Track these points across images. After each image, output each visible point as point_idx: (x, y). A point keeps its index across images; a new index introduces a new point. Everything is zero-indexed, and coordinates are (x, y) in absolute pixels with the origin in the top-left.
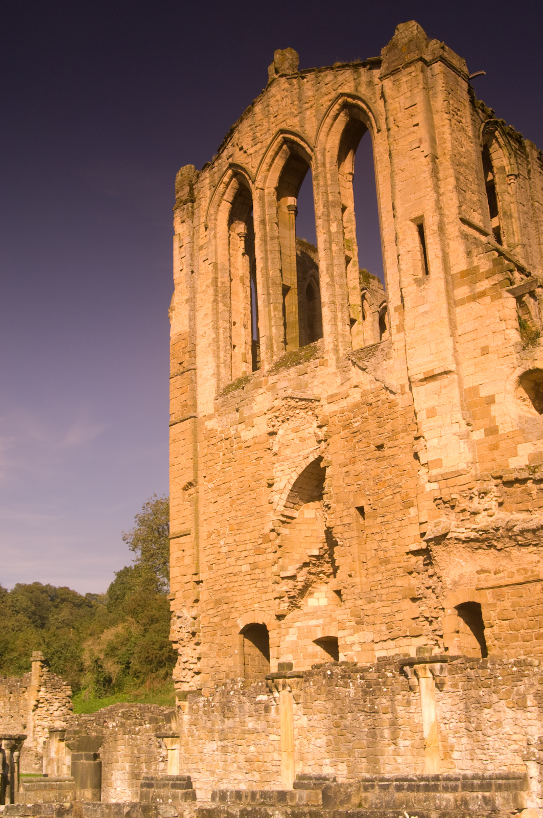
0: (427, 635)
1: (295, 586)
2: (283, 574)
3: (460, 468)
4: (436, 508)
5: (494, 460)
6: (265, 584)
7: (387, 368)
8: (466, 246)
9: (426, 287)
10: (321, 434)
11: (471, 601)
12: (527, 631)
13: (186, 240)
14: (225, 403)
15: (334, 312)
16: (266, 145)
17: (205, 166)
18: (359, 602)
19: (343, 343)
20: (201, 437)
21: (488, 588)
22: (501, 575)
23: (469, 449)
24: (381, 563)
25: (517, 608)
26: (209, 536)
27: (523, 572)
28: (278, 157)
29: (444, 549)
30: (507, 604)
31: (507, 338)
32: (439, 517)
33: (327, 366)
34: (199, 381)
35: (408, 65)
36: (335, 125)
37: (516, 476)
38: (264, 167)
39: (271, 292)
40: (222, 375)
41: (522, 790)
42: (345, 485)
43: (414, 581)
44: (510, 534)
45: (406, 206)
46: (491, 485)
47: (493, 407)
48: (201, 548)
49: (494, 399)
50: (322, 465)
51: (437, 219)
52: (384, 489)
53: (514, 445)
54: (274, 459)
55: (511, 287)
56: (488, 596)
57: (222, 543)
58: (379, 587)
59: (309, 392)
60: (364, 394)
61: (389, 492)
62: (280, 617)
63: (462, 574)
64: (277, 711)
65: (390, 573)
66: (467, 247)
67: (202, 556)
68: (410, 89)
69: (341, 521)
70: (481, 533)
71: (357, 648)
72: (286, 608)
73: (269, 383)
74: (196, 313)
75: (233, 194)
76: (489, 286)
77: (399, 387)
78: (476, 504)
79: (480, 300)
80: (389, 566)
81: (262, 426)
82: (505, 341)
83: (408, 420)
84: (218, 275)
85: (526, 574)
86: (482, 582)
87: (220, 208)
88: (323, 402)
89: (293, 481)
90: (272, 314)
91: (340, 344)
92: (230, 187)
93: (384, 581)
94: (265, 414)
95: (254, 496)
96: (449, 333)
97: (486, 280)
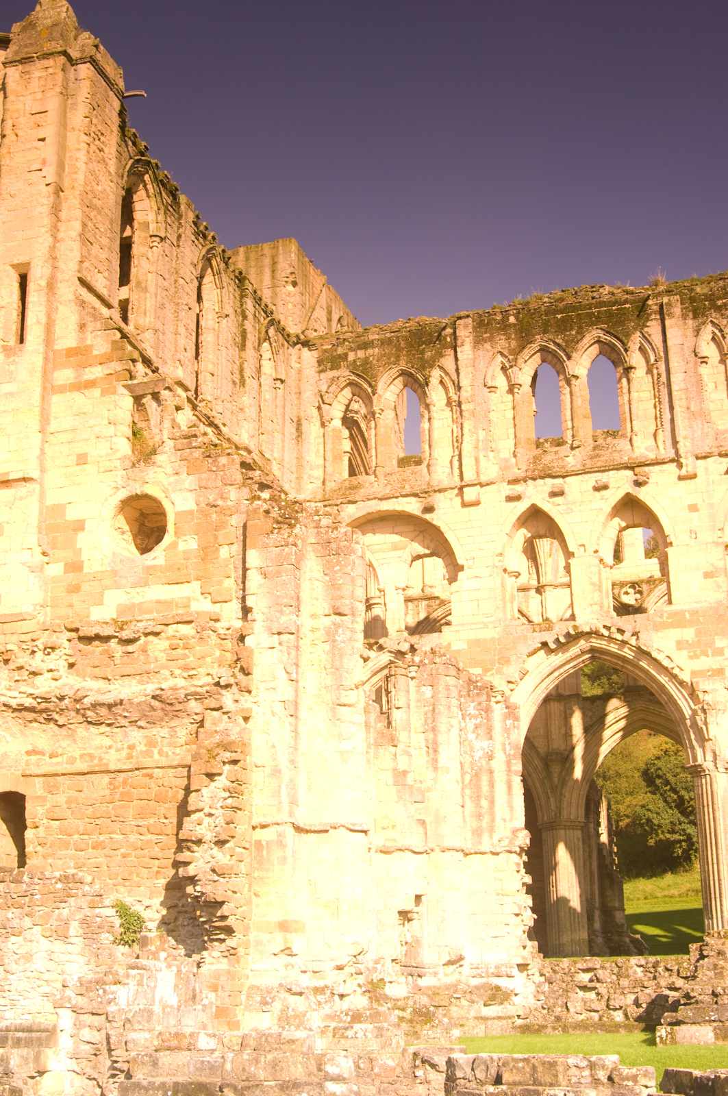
3: (24, 610)
5: (71, 606)
8: (80, 315)
9: (17, 360)
11: (13, 790)
12: (82, 837)
21: (38, 776)
22: (59, 759)
23: (40, 587)
25: (73, 805)
27: (88, 759)
30: (61, 799)
31: (113, 447)
35: (46, 56)
37: (97, 631)
41: (48, 1046)
44: (78, 706)
45: (9, 245)
46: (63, 639)
47: (80, 535)
49: (84, 525)
51: (47, 271)
53: (100, 590)
55: (130, 382)
56: (37, 786)
63: (6, 754)
66: (81, 318)
68: (43, 89)
70: (39, 700)
76: (101, 375)
78: (38, 662)
79: (86, 392)
82: (111, 451)
85: (92, 761)
86: (32, 767)
96: (38, 427)
97: (99, 366)
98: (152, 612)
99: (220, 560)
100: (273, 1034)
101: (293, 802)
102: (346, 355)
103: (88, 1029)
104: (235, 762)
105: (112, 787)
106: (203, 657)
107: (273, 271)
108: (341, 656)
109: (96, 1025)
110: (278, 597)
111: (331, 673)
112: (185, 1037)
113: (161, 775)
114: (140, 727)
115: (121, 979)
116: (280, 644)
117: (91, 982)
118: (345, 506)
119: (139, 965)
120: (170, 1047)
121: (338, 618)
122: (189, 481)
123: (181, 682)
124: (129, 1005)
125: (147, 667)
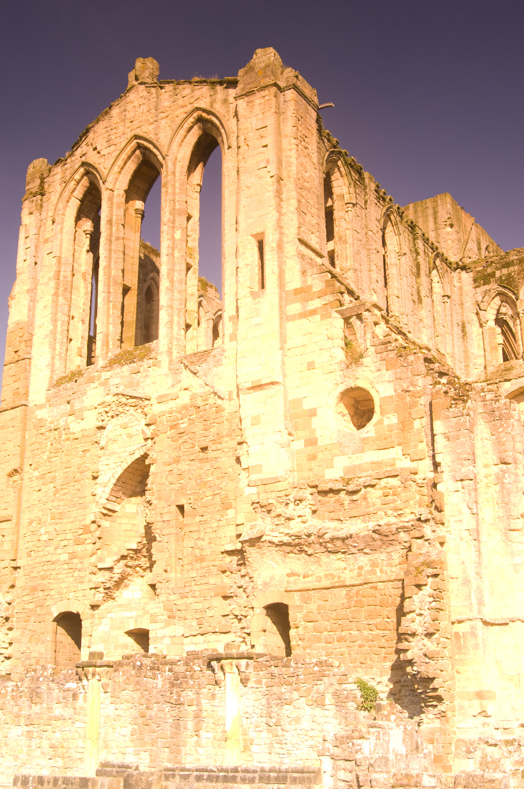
0: (235, 633)
1: (111, 578)
2: (100, 566)
3: (279, 475)
4: (253, 511)
5: (311, 470)
6: (82, 574)
7: (217, 374)
8: (302, 265)
9: (261, 300)
10: (149, 432)
11: (279, 602)
12: (329, 633)
13: (33, 231)
14: (57, 395)
15: (171, 316)
16: (119, 148)
17: (58, 162)
18: (173, 597)
19: (177, 347)
20: (30, 425)
21: (296, 591)
22: (310, 579)
23: (289, 457)
24: (196, 561)
25: (322, 611)
26: (30, 523)
27: (330, 577)
28: (130, 161)
29: (257, 551)
30: (313, 607)
31: (332, 355)
32: (255, 520)
33: (160, 367)
34: (34, 370)
35: (263, 88)
36: (188, 137)
37: (330, 487)
38: (116, 169)
39: (112, 290)
40: (56, 366)
41: (315, 783)
42: (167, 483)
43: (227, 580)
44: (321, 541)
45: (249, 221)
46: (307, 493)
47: (314, 419)
48: (21, 534)
49: (316, 412)
50: (147, 462)
51: (276, 237)
52: (204, 490)
53: (331, 457)
54: (101, 452)
55: (340, 308)
56: (296, 598)
57: (43, 530)
58: (193, 584)
59: (140, 391)
60: (193, 397)
61: (209, 493)
62: (94, 607)
63: (273, 576)
64: (85, 698)
65: (204, 571)
66: (303, 267)
67: (21, 542)
68: (263, 111)
69: (161, 517)
70: (294, 538)
71: (167, 641)
72: (101, 599)
73: (102, 379)
74: (36, 304)
75: (83, 192)
76: (320, 305)
77: (227, 393)
78: (290, 511)
79: (310, 318)
80: (204, 564)
81: (91, 420)
82: (330, 358)
83: (233, 425)
84: (61, 269)
85: (333, 579)
86: (291, 585)
87: (69, 204)
88: (153, 401)
89: (117, 476)
90: (111, 312)
91: (174, 347)
92: (80, 184)
93: (198, 578)
94: (96, 408)
95: (79, 487)
96: (279, 346)
97: (318, 299)
98: (369, 471)
99: (414, 430)
100: (478, 775)
101: (481, 603)
102: (494, 273)
103: (343, 771)
104: (436, 576)
105: (348, 597)
106: (407, 501)
107: (435, 218)
108: (509, 494)
109: (349, 768)
110: (459, 454)
111: (502, 507)
112: (413, 777)
113: (383, 587)
114: (366, 553)
115: (364, 735)
116: (463, 488)
117: (343, 737)
118: (502, 383)
119: (377, 725)
120: (402, 784)
121: (504, 466)
122: (388, 375)
123: (393, 520)
124: (371, 754)
125: (368, 510)
